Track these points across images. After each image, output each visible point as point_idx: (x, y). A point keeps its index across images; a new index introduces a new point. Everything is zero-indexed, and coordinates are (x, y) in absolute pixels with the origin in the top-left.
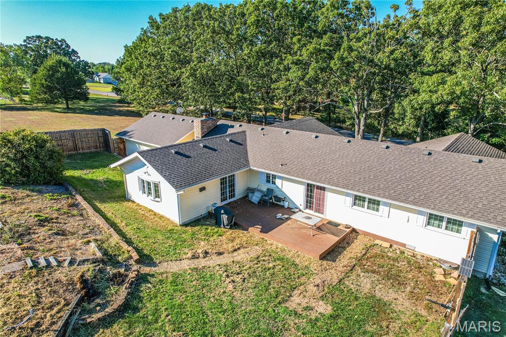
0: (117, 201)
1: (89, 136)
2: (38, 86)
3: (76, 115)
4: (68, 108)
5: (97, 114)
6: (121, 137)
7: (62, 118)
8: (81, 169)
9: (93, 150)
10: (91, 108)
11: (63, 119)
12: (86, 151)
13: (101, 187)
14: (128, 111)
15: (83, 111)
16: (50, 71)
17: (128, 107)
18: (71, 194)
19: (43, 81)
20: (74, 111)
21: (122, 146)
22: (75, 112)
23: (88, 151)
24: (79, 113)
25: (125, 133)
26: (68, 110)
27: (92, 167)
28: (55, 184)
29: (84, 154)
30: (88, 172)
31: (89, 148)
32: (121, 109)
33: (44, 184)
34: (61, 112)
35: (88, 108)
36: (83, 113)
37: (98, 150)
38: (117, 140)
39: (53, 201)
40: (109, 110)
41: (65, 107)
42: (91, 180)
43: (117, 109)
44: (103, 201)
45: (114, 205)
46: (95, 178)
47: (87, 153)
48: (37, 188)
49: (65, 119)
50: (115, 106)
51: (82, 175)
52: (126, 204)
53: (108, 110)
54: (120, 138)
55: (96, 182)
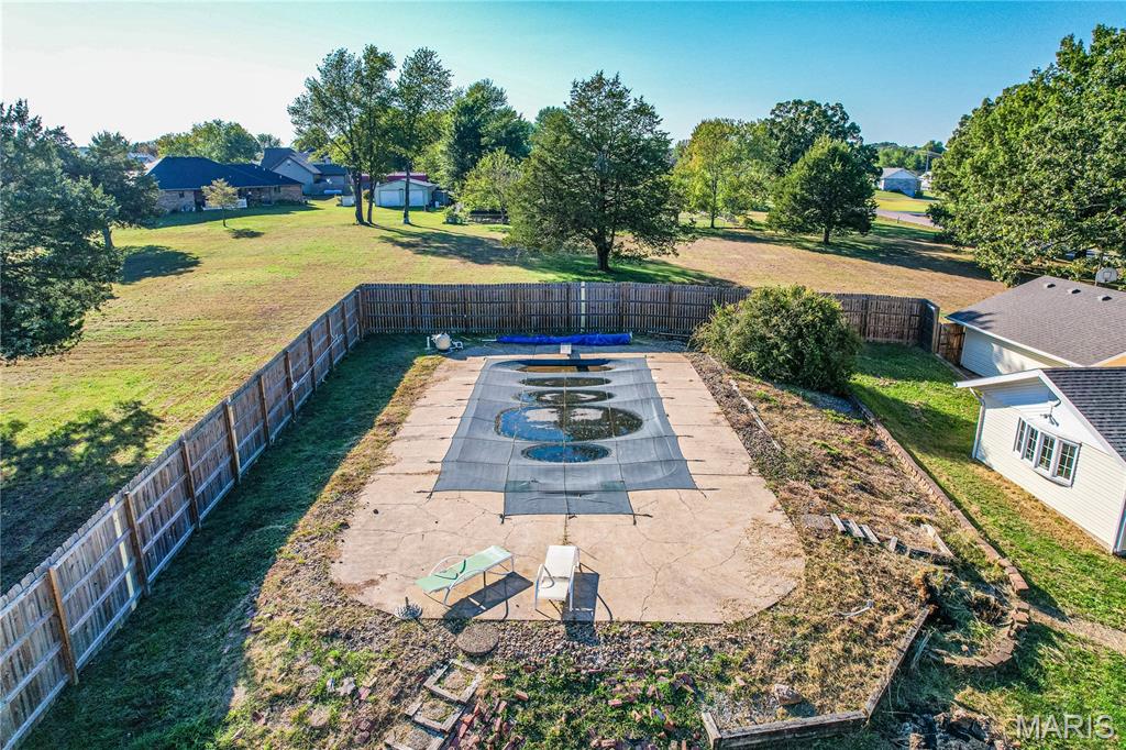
0: (952, 457)
1: (894, 310)
2: (786, 199)
3: (843, 258)
4: (826, 242)
5: (883, 261)
6: (959, 322)
7: (818, 262)
8: (875, 375)
9: (893, 339)
10: (871, 247)
11: (819, 265)
12: (879, 339)
13: (915, 420)
14: (950, 260)
15: (856, 252)
16: (813, 169)
17: (955, 251)
18: (865, 419)
19: (797, 190)
20: (838, 249)
21: (955, 342)
22: (839, 253)
23: (884, 340)
24: (847, 255)
25: (972, 316)
26: (827, 246)
27: (896, 376)
28: (836, 395)
29: (875, 344)
30: (887, 383)
31: (887, 335)
32: (934, 254)
33: (818, 389)
34: (814, 251)
35: (863, 247)
36: (856, 257)
37: (904, 342)
38: (947, 328)
39: (840, 426)
40: (908, 255)
41: (822, 239)
42: (895, 401)
43: (925, 254)
44: (926, 451)
45: (948, 463)
46: (901, 398)
47: (881, 344)
48: (809, 395)
49: (824, 265)
50: (921, 247)
51: (877, 388)
52: (972, 467)
53: (905, 254)
54: (956, 324)
55: (905, 407)
